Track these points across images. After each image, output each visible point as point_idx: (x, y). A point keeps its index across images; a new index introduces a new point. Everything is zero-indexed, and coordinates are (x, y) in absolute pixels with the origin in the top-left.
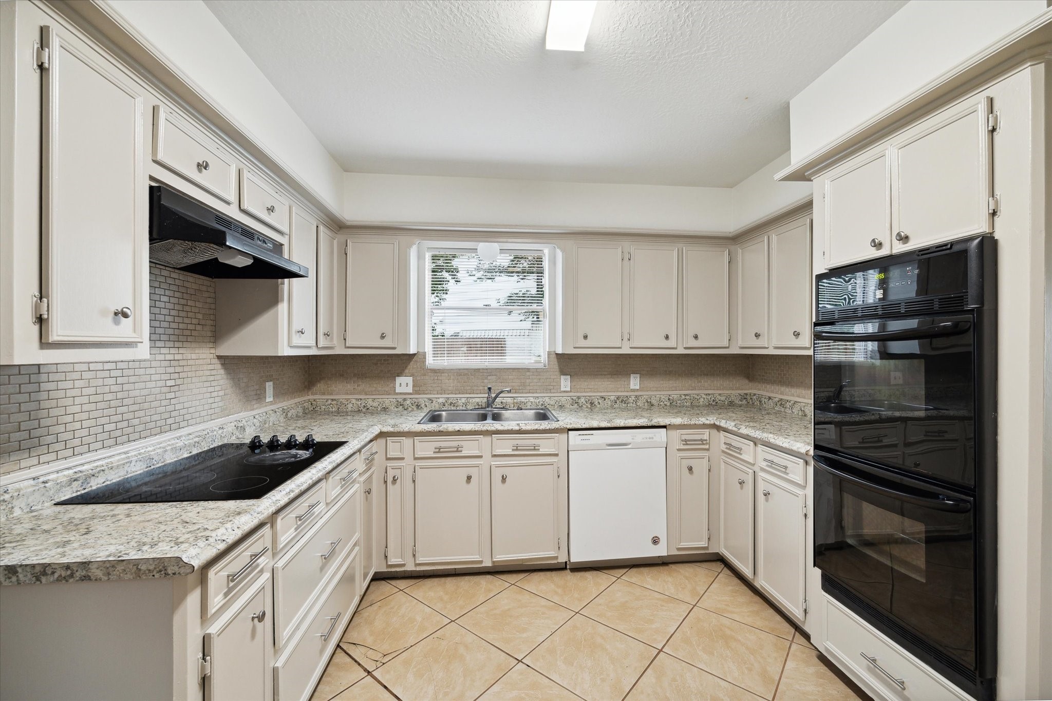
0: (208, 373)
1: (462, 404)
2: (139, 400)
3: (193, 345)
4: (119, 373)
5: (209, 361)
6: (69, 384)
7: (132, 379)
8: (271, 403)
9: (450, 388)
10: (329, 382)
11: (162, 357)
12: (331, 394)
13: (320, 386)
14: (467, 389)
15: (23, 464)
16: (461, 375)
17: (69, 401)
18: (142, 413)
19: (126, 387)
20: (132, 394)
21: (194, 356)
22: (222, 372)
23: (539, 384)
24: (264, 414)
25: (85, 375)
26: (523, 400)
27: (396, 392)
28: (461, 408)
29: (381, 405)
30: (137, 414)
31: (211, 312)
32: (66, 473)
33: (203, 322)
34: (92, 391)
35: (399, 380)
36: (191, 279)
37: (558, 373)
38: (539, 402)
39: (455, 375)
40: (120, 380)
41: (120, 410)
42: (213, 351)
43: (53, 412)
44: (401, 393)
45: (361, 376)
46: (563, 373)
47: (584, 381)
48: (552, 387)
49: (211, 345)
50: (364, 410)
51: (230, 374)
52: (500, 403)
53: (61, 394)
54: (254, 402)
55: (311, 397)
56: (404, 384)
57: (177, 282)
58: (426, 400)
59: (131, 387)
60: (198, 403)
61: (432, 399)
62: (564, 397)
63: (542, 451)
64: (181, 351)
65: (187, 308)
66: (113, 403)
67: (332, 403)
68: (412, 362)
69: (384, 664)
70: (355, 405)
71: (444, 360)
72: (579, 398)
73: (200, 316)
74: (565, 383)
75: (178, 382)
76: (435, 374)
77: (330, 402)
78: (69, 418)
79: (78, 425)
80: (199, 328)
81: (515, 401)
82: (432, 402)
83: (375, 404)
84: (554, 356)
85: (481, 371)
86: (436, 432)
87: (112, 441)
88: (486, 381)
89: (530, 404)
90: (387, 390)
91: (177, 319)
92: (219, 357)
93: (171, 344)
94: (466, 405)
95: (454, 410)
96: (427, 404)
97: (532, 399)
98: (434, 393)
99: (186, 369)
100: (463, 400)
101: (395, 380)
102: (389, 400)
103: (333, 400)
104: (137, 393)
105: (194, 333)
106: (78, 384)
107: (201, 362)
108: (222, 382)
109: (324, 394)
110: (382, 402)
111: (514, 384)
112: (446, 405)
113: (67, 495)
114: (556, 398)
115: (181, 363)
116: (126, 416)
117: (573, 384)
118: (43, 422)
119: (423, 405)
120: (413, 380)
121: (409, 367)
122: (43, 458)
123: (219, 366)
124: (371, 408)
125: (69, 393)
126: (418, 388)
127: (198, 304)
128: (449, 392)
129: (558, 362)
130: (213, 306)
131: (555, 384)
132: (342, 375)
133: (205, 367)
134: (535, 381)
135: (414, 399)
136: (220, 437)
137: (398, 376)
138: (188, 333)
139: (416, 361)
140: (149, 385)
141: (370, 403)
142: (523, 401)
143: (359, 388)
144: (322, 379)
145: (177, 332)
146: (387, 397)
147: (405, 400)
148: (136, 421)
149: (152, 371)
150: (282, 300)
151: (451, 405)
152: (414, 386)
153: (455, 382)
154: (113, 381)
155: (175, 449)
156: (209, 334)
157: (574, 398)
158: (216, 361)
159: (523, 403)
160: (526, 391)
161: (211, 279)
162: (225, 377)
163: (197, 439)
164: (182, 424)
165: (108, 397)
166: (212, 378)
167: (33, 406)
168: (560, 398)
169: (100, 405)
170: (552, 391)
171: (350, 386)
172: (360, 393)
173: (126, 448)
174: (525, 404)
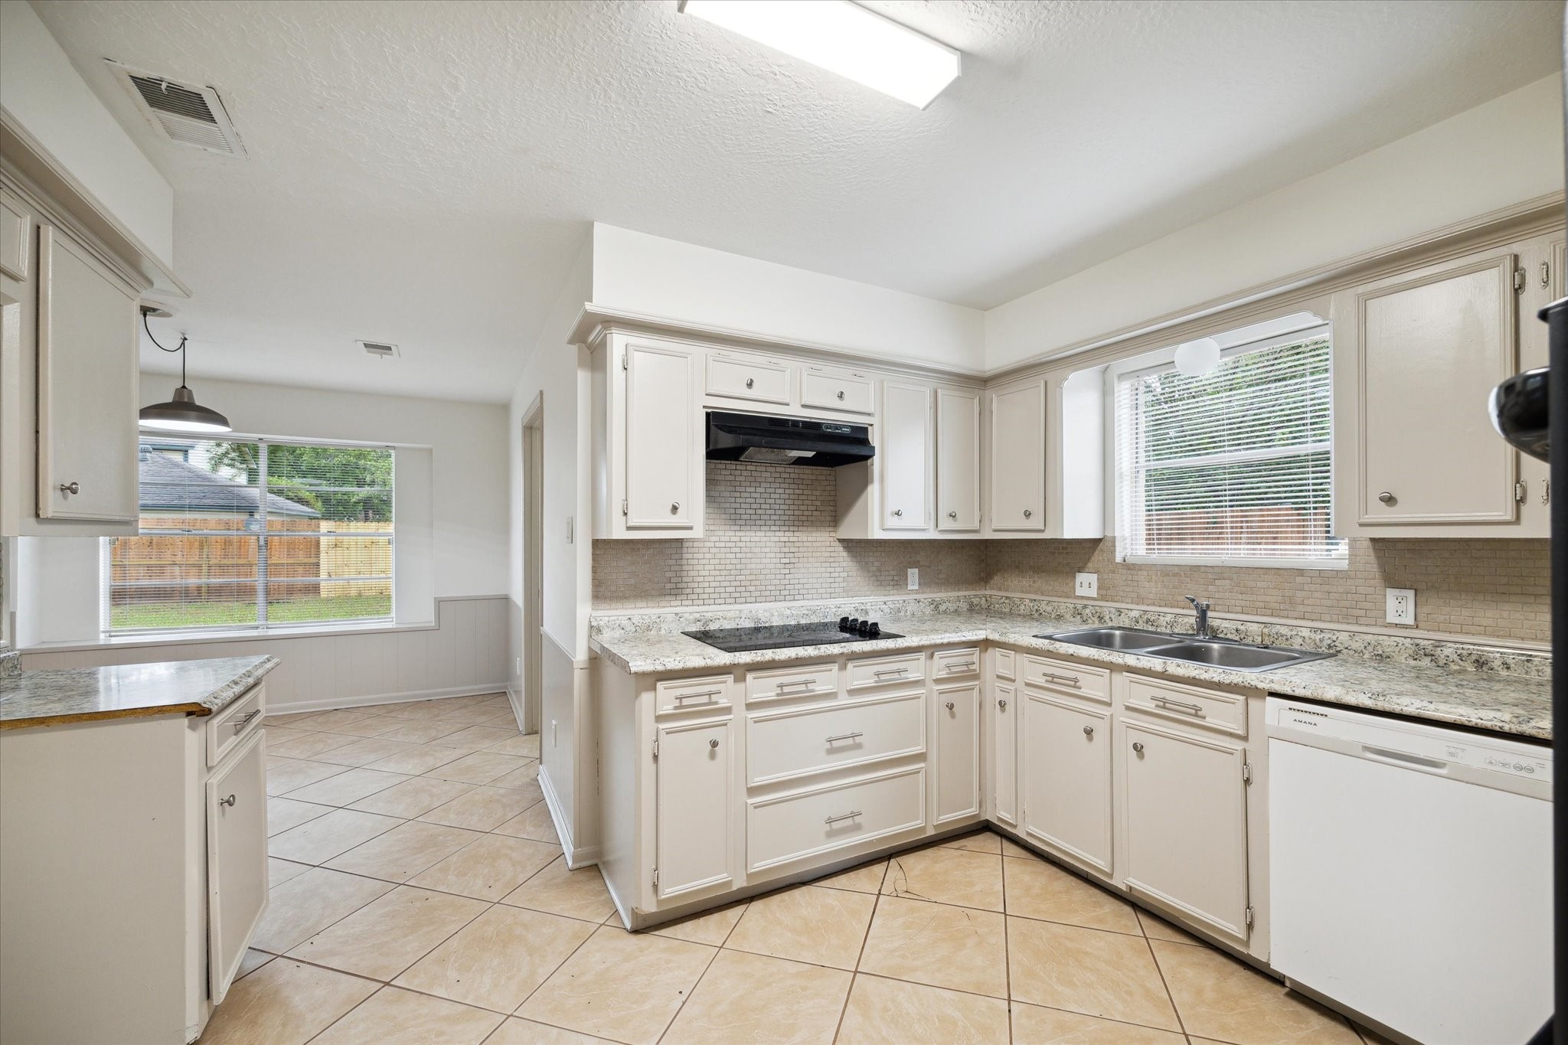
0: (828, 554)
1: (1165, 624)
2: (755, 572)
3: (810, 529)
4: (738, 550)
5: (828, 544)
6: (701, 556)
7: (749, 555)
8: (917, 592)
9: (1151, 596)
10: (1006, 576)
11: (777, 539)
12: (1007, 590)
13: (997, 579)
14: (1179, 599)
15: (673, 603)
16: (1167, 575)
17: (701, 568)
18: (758, 583)
19: (743, 561)
20: (748, 566)
21: (810, 539)
22: (845, 554)
23: (1329, 603)
24: (901, 602)
25: (712, 550)
26: (1284, 630)
27: (1077, 594)
28: (1163, 630)
29: (1055, 611)
30: (753, 583)
31: (832, 498)
32: (695, 615)
33: (822, 508)
34: (717, 561)
35: (1082, 578)
36: (808, 471)
37: (1378, 582)
38: (1321, 640)
39: (1159, 574)
40: (738, 555)
41: (738, 578)
42: (832, 534)
43: (691, 573)
44: (1082, 597)
45: (1038, 570)
46: (1392, 581)
47: (1462, 606)
48: (1362, 612)
49: (831, 529)
50: (1036, 615)
51: (855, 557)
52: (1233, 631)
53: (696, 562)
54: (890, 588)
55: (988, 592)
56: (1086, 584)
57: (792, 476)
58: (1113, 610)
59: (749, 561)
60: (815, 581)
61: (1122, 610)
62: (1393, 638)
63: (1210, 722)
64: (796, 534)
65: (803, 497)
66: (733, 572)
67: (1006, 601)
68: (1097, 552)
69: (897, 896)
70: (1027, 607)
71: (1154, 549)
72: (1439, 644)
73: (819, 503)
74: (1399, 606)
75: (792, 561)
76: (1129, 572)
77: (1003, 600)
78: (701, 579)
79: (707, 585)
80: (815, 513)
81: (1266, 631)
82: (1120, 615)
83: (1049, 609)
84: (1368, 543)
85: (1202, 569)
86: (1044, 651)
87: (733, 600)
88: (1211, 588)
89: (1300, 641)
90: (1065, 591)
91: (792, 507)
92: (840, 540)
93: (786, 528)
94: (1171, 627)
95: (1152, 632)
96: (1113, 616)
97: (1305, 633)
98: (1127, 601)
99: (801, 549)
100: (1168, 618)
101: (1075, 578)
102: (1065, 605)
103: (1007, 598)
104: (753, 566)
105: (810, 519)
106: (708, 556)
107: (819, 544)
108: (844, 564)
109: (1000, 590)
110: (1056, 607)
111: (1268, 598)
112: (1141, 622)
113: (693, 628)
114: (1369, 638)
115: (796, 544)
116: (743, 583)
117: (1424, 610)
118: (685, 579)
119: (1108, 617)
120: (1098, 579)
121: (1093, 559)
122: (684, 603)
123: (842, 549)
124: (1044, 613)
125: (701, 562)
126: (1106, 591)
127: (814, 493)
128: (1150, 602)
129: (1378, 558)
130: (833, 493)
131: (1369, 605)
132: (1017, 567)
133: (823, 549)
134: (1316, 595)
135: (1097, 608)
136: (833, 614)
137: (1079, 572)
138: (805, 518)
139: (1102, 551)
140: (764, 561)
141: (1044, 607)
142: (1284, 632)
143: (1036, 585)
144: (999, 570)
145: (791, 518)
146: (1065, 600)
147: (1085, 607)
148: (753, 588)
149: (767, 550)
150: (872, 481)
151: (1147, 623)
152: (1099, 588)
153: (1159, 586)
154: (733, 556)
155: (781, 615)
156: (829, 519)
157: (1423, 643)
158: (837, 543)
159: (1282, 636)
160: (1296, 614)
161: (830, 468)
162: (849, 559)
163: (806, 612)
164: (797, 597)
165: (730, 567)
166: (832, 560)
167: (677, 568)
168: (1381, 638)
169: (722, 573)
170: (1362, 620)
171: (1026, 582)
172: (1036, 593)
173: (742, 607)
174: (1287, 639)
